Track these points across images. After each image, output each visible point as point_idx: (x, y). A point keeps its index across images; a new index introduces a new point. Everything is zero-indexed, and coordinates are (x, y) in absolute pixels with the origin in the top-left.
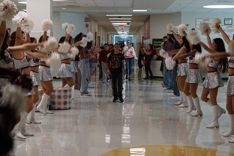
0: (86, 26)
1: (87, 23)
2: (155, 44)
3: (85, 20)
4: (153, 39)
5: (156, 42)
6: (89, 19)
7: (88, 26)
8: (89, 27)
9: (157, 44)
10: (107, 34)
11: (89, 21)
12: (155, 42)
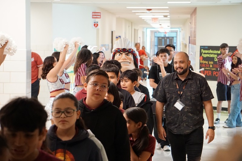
0: (95, 25)
1: (97, 21)
2: (205, 53)
3: (93, 15)
4: (201, 46)
5: (206, 52)
6: (99, 14)
7: (97, 25)
8: (99, 27)
9: (207, 53)
10: (135, 29)
11: (99, 17)
12: (204, 52)
